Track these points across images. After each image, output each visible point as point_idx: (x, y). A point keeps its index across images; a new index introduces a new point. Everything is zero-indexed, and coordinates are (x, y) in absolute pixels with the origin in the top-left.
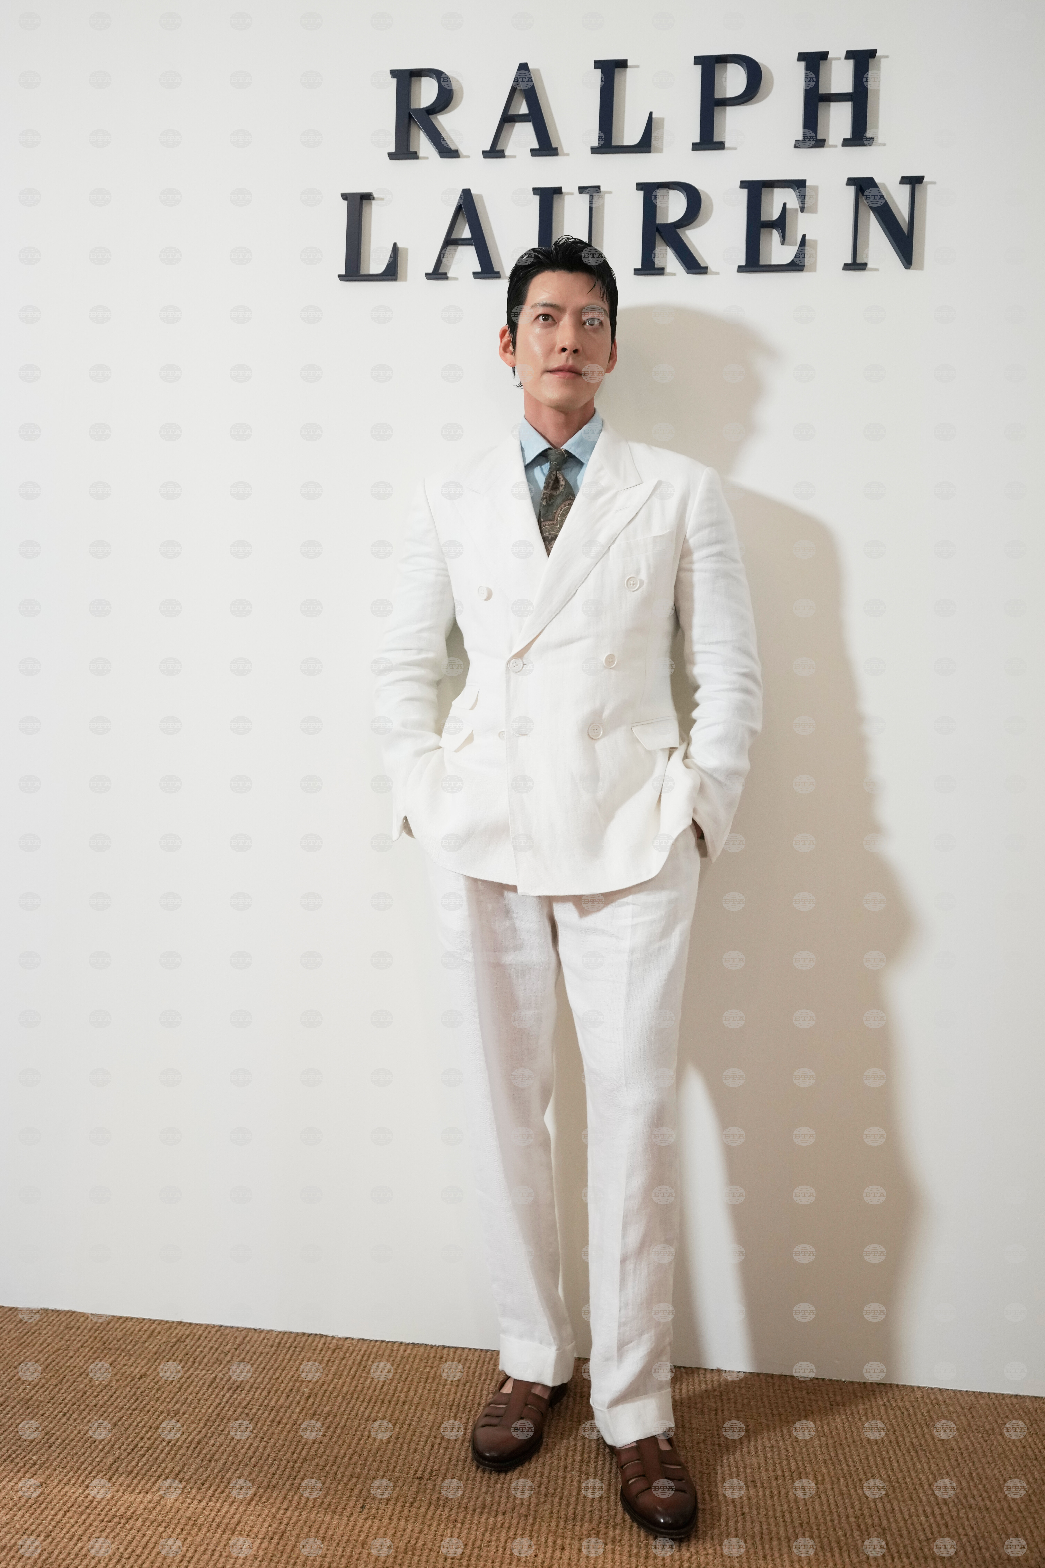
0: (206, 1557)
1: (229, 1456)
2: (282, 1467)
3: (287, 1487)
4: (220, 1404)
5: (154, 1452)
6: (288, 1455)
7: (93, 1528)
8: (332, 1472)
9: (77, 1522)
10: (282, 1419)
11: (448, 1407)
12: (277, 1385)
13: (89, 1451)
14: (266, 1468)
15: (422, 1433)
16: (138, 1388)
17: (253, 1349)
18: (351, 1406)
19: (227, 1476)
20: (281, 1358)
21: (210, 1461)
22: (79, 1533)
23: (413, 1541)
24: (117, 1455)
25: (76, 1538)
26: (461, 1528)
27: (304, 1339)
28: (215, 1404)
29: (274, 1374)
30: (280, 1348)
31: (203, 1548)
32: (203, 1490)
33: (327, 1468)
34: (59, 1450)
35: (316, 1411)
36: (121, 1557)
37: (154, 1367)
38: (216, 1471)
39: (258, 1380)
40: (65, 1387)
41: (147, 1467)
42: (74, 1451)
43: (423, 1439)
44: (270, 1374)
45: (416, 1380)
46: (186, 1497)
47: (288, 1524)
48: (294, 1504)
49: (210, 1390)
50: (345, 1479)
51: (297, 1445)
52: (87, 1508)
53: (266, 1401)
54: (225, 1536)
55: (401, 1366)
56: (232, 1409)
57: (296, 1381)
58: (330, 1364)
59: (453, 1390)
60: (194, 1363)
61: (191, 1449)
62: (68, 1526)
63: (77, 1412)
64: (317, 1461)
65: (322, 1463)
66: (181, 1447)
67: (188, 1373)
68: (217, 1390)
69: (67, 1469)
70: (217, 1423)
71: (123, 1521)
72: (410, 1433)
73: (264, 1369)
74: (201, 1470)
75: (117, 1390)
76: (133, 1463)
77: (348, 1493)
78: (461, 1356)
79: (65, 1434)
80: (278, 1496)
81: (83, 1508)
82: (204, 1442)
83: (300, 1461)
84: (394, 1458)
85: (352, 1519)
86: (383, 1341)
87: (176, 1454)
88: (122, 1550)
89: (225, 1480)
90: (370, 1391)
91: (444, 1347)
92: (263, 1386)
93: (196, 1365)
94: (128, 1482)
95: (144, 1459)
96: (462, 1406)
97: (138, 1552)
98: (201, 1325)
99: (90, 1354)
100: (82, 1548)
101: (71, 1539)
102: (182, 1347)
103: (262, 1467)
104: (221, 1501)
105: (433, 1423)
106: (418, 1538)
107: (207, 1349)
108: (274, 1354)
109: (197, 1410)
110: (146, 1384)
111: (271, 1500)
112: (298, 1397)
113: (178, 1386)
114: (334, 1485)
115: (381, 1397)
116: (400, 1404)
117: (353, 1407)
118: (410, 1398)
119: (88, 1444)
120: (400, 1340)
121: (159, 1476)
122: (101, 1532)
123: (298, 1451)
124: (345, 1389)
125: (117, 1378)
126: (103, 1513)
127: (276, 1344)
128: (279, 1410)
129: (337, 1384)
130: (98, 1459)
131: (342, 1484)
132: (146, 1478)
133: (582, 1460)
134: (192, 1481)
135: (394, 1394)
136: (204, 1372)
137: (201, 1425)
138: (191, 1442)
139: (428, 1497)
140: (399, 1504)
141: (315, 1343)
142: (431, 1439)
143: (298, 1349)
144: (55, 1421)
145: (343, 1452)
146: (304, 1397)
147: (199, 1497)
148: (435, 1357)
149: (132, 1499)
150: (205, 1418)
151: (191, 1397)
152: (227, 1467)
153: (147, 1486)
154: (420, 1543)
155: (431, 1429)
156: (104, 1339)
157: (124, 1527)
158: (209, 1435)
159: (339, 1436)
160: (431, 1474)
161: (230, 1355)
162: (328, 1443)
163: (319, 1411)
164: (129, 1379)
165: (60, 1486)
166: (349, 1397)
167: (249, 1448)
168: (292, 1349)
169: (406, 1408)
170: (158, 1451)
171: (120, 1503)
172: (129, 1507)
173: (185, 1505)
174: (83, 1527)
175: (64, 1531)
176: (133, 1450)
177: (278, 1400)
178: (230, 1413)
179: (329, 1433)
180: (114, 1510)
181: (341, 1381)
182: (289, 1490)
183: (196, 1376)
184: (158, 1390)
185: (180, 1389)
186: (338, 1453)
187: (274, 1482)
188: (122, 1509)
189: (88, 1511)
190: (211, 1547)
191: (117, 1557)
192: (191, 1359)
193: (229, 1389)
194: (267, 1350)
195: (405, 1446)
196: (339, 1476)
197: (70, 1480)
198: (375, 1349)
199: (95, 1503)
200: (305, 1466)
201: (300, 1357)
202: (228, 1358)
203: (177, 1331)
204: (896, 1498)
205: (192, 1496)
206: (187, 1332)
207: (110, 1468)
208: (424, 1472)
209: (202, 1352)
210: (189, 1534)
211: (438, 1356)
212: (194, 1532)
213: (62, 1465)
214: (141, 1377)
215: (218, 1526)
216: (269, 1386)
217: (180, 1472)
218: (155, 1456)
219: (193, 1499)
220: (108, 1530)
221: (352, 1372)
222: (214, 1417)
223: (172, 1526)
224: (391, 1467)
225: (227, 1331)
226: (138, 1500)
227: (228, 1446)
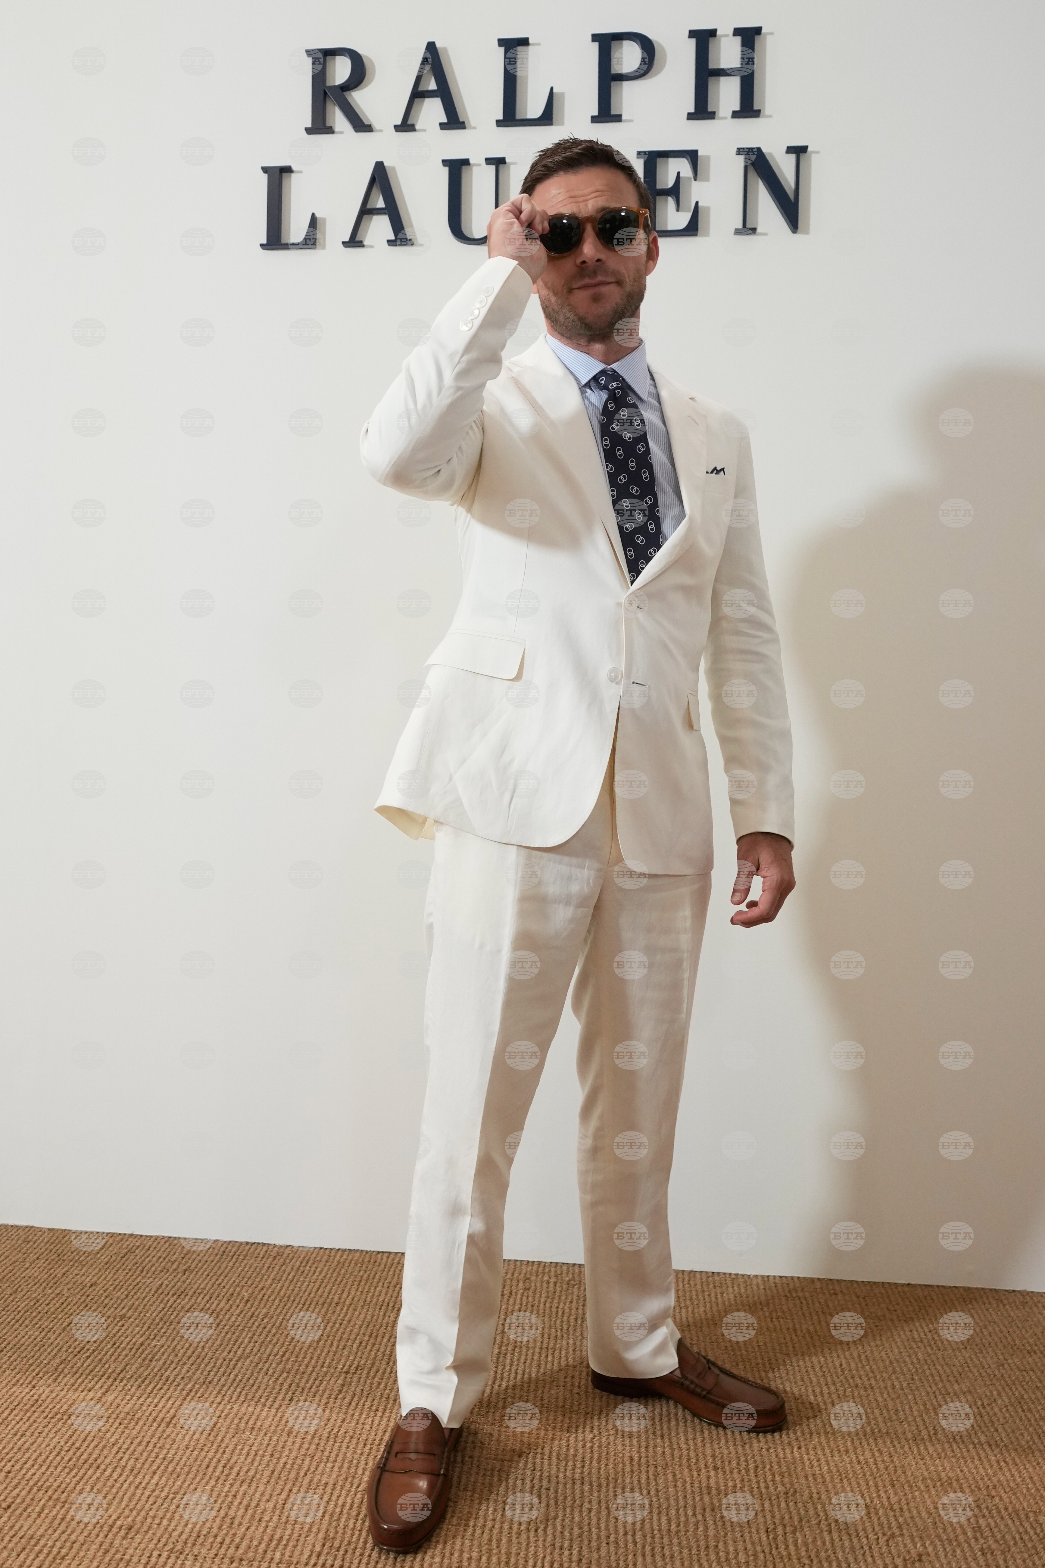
0: (141, 1448)
1: (169, 1356)
2: (218, 1365)
3: (221, 1383)
4: (164, 1308)
5: (99, 1354)
6: (225, 1353)
7: (36, 1425)
8: (265, 1369)
9: (21, 1419)
10: (221, 1321)
11: (378, 1308)
12: (219, 1290)
13: (37, 1355)
14: (203, 1365)
15: (352, 1331)
16: (88, 1296)
17: (199, 1258)
18: (287, 1307)
19: (166, 1374)
20: (224, 1265)
21: (151, 1361)
22: (23, 1429)
23: (335, 1430)
24: (64, 1357)
25: (19, 1434)
26: (381, 1417)
27: (247, 1248)
28: (159, 1309)
29: (217, 1280)
30: (224, 1257)
31: (138, 1440)
32: (143, 1387)
33: (261, 1365)
34: (9, 1355)
35: (253, 1313)
36: (61, 1450)
37: (104, 1277)
38: (156, 1370)
39: (202, 1286)
40: (19, 1296)
41: (91, 1367)
42: (24, 1355)
43: (353, 1337)
44: (213, 1280)
45: (350, 1283)
46: (126, 1394)
47: (220, 1417)
48: (227, 1398)
49: (156, 1296)
50: (276, 1375)
51: (234, 1345)
52: (32, 1406)
53: (208, 1305)
54: (161, 1429)
55: (337, 1270)
56: (175, 1313)
57: (237, 1286)
58: (270, 1270)
59: (384, 1291)
60: (142, 1271)
61: (134, 1350)
62: (14, 1423)
63: (29, 1319)
64: (251, 1358)
65: (256, 1360)
66: (125, 1348)
67: (137, 1281)
68: (162, 1296)
69: (16, 1371)
70: (161, 1325)
71: (65, 1417)
72: (341, 1330)
73: (208, 1275)
74: (142, 1369)
75: (68, 1297)
76: (79, 1365)
77: (278, 1387)
78: (394, 1260)
79: (17, 1339)
80: (212, 1391)
81: (28, 1406)
82: (146, 1344)
83: (235, 1359)
84: (324, 1354)
85: (280, 1410)
86: (321, 1248)
87: (119, 1355)
88: (62, 1443)
89: (164, 1378)
90: (307, 1294)
91: (378, 1252)
92: (205, 1291)
93: (144, 1273)
94: (72, 1381)
95: (89, 1360)
96: (391, 1305)
97: (77, 1445)
98: (151, 1237)
99: (45, 1265)
100: (25, 1443)
101: (15, 1435)
102: (132, 1257)
103: (200, 1364)
104: (158, 1397)
105: (363, 1322)
106: (340, 1427)
107: (155, 1259)
108: (218, 1262)
109: (142, 1315)
110: (95, 1292)
111: (206, 1396)
112: (238, 1301)
113: (126, 1293)
114: (265, 1380)
115: (316, 1300)
116: (333, 1304)
117: (289, 1309)
118: (343, 1300)
119: (37, 1348)
120: (337, 1247)
121: (102, 1376)
122: (44, 1427)
123: (234, 1350)
124: (282, 1293)
125: (69, 1286)
126: (47, 1411)
127: (221, 1253)
128: (219, 1313)
129: (275, 1288)
130: (45, 1362)
131: (273, 1379)
132: (90, 1377)
133: (499, 1353)
134: (133, 1379)
135: (328, 1297)
136: (151, 1280)
137: (145, 1328)
138: (134, 1344)
139: (352, 1389)
140: (325, 1396)
141: (257, 1251)
142: (360, 1336)
143: (241, 1257)
144: (8, 1328)
145: (276, 1350)
146: (243, 1301)
147: (138, 1394)
148: (369, 1261)
149: (74, 1397)
150: (149, 1322)
151: (137, 1303)
152: (166, 1366)
153: (90, 1385)
154: (342, 1431)
155: (361, 1327)
156: (59, 1251)
157: (65, 1423)
158: (152, 1337)
159: (274, 1336)
160: (357, 1368)
161: (176, 1263)
162: (263, 1342)
163: (257, 1313)
164: (80, 1287)
165: (8, 1387)
166: (286, 1299)
167: (188, 1349)
168: (236, 1256)
169: (338, 1308)
170: (103, 1353)
171: (63, 1401)
172: (72, 1404)
173: (125, 1401)
174: (28, 1424)
175: (9, 1428)
176: (79, 1352)
177: (218, 1304)
178: (173, 1317)
179: (265, 1333)
180: (58, 1407)
181: (279, 1285)
182: (223, 1386)
183: (144, 1284)
184: (106, 1297)
185: (127, 1296)
186: (272, 1350)
187: (210, 1378)
188: (65, 1407)
189: (33, 1409)
190: (147, 1439)
191: (57, 1450)
192: (140, 1268)
193: (173, 1295)
194: (211, 1258)
195: (335, 1343)
196: (271, 1371)
197: (18, 1381)
198: (314, 1255)
199: (40, 1402)
200: (240, 1364)
201: (243, 1264)
202: (174, 1266)
203: (128, 1243)
204: (788, 1380)
205: (131, 1393)
206: (138, 1244)
207: (56, 1370)
208: (350, 1366)
209: (150, 1261)
210: (126, 1428)
211: (372, 1261)
212: (131, 1426)
213: (12, 1367)
214: (92, 1285)
215: (155, 1420)
216: (212, 1291)
217: (122, 1371)
218: (99, 1357)
219: (133, 1396)
220: (50, 1426)
221: (290, 1277)
222: (157, 1320)
223: (111, 1421)
224: (320, 1362)
225: (175, 1242)
226: (81, 1397)
227: (169, 1347)
